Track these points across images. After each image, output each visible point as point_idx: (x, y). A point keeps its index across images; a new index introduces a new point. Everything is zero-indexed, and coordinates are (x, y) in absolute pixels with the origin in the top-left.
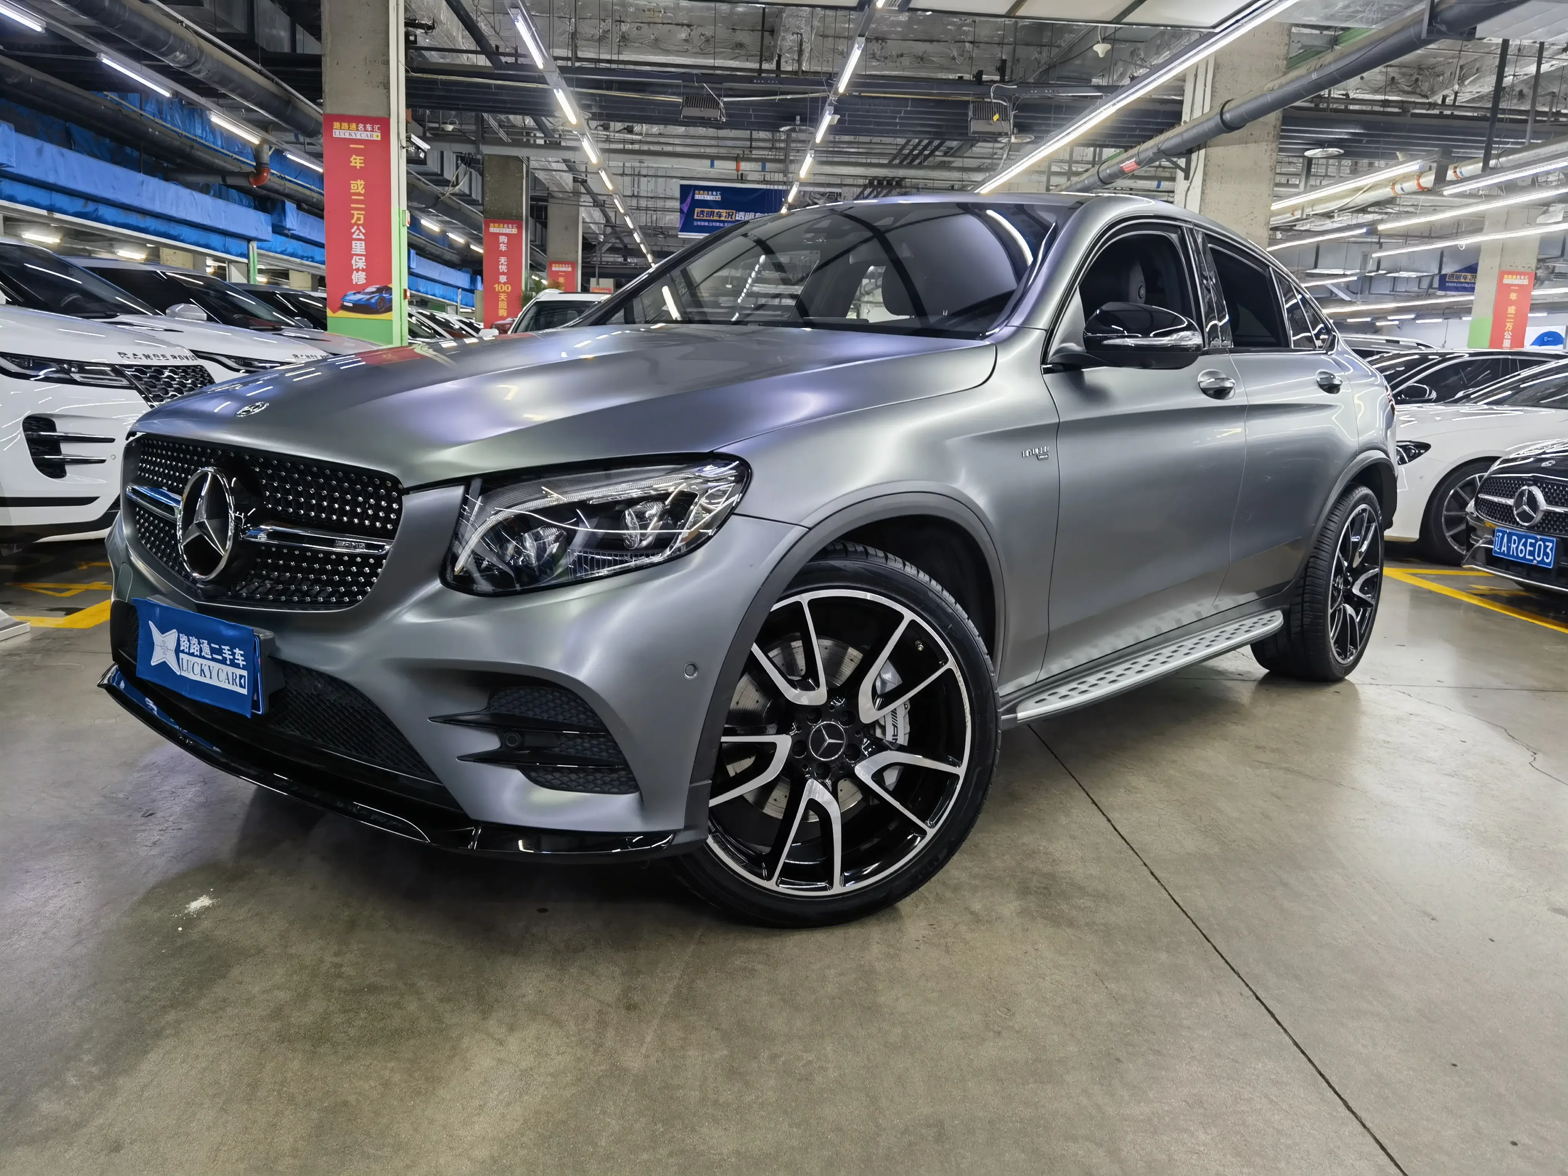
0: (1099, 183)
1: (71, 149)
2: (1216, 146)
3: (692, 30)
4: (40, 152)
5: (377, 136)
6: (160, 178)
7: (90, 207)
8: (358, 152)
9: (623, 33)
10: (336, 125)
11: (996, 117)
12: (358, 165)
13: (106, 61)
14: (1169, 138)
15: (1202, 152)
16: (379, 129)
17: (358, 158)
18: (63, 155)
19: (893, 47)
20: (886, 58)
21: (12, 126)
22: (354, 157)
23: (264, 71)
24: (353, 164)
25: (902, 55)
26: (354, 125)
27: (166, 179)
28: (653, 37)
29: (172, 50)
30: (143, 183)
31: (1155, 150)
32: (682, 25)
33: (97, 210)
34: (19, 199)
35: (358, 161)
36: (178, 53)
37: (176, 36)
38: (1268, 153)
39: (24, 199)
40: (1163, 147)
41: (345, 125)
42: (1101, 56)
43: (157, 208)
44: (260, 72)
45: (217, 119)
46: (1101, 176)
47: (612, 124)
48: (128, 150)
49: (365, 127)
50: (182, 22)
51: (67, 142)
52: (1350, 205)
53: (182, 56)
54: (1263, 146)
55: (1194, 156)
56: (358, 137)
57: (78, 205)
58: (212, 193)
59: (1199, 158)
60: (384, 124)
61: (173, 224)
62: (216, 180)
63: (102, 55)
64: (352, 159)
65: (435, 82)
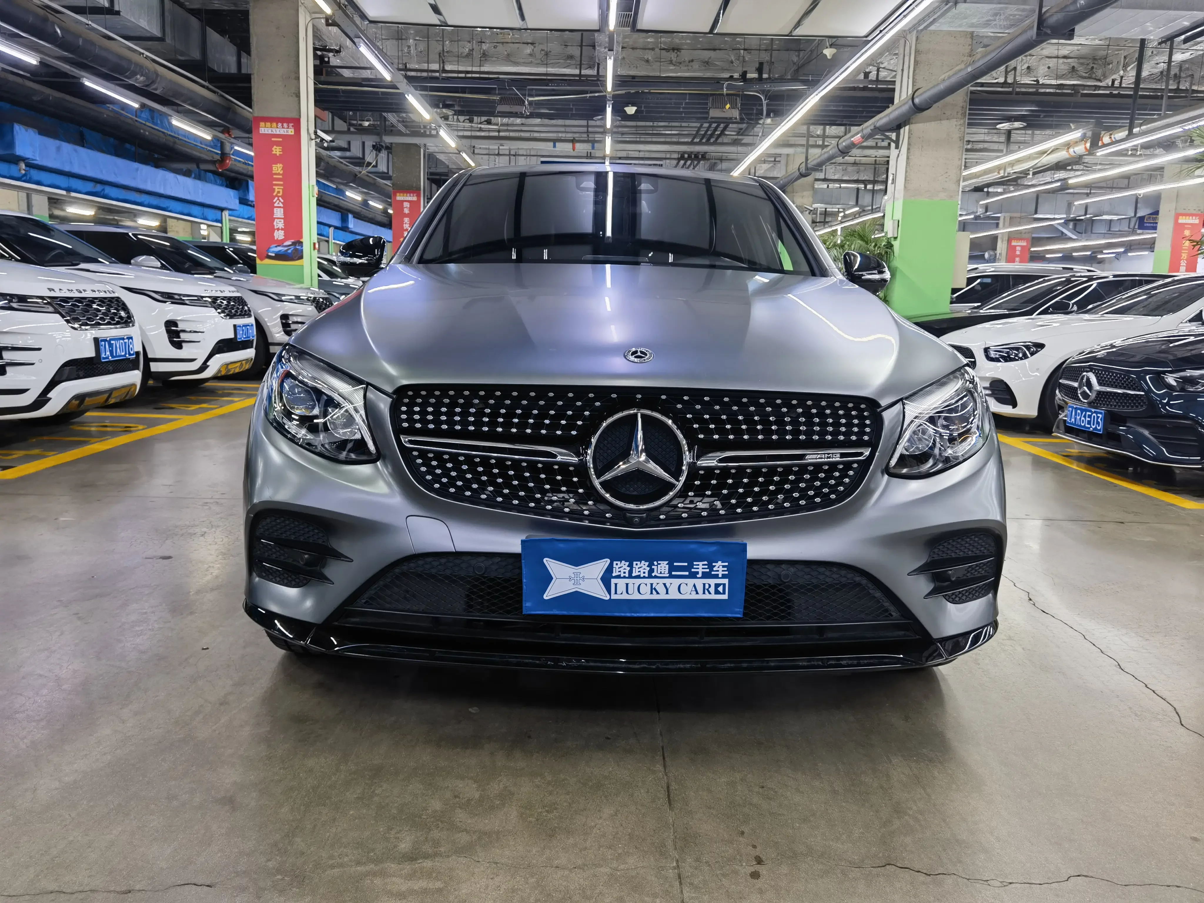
0: (839, 153)
1: (83, 146)
2: (915, 123)
3: (535, 47)
4: (58, 149)
5: (291, 132)
6: (152, 166)
7: (99, 188)
8: (277, 144)
9: (484, 51)
10: (262, 124)
11: (728, 106)
12: (278, 153)
13: (87, 83)
14: (882, 119)
15: (907, 127)
16: (293, 126)
17: (278, 148)
18: (76, 151)
19: (686, 55)
20: (680, 63)
21: (36, 131)
22: (275, 147)
23: (211, 87)
24: (274, 152)
25: (692, 61)
26: (274, 124)
27: (157, 166)
28: (506, 53)
29: (134, 74)
30: (137, 169)
31: (872, 127)
32: (528, 43)
33: (103, 190)
34: (45, 183)
35: (278, 150)
36: (138, 76)
37: (137, 64)
38: (958, 127)
39: (49, 183)
40: (878, 125)
41: (268, 124)
42: (829, 57)
43: (149, 187)
44: (207, 88)
45: (177, 122)
46: (840, 147)
47: (475, 118)
48: (127, 146)
49: (282, 125)
50: (143, 54)
51: (81, 141)
52: (1039, 165)
53: (142, 78)
54: (954, 122)
55: (902, 131)
56: (278, 133)
57: (90, 186)
58: (193, 176)
59: (905, 131)
60: (296, 123)
61: (163, 199)
62: (193, 166)
63: (84, 79)
64: (273, 149)
65: (337, 91)
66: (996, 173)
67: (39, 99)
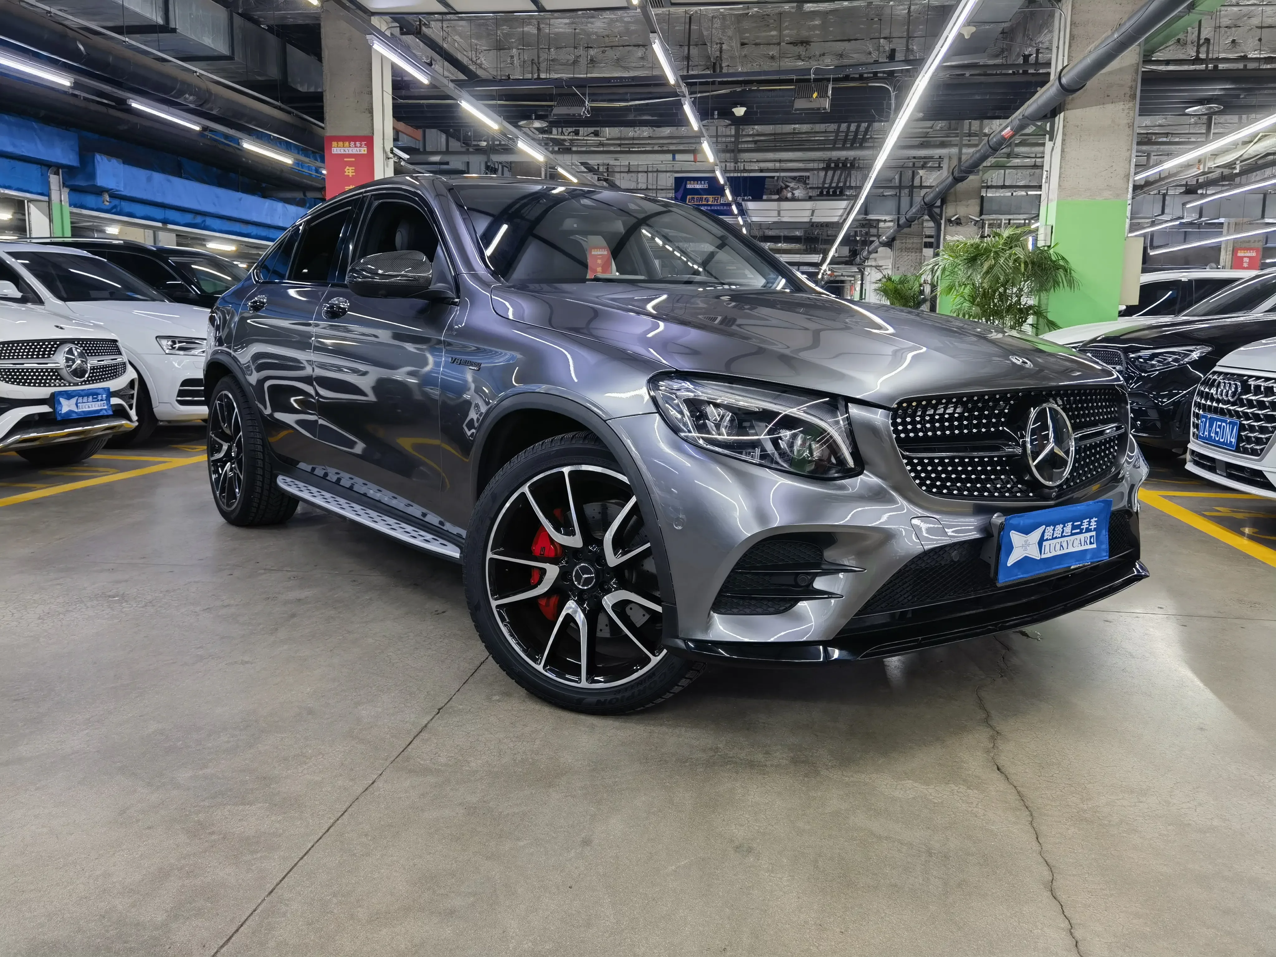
0: (990, 150)
1: (180, 176)
2: (1073, 109)
3: (646, 49)
4: (149, 179)
5: (364, 151)
6: (259, 196)
7: (199, 219)
8: (350, 164)
9: (591, 56)
10: (334, 144)
11: (815, 95)
12: (351, 174)
13: (135, 105)
14: (1031, 106)
15: (1062, 115)
16: (365, 145)
17: (350, 168)
18: (169, 181)
19: (816, 49)
20: (810, 58)
21: (121, 161)
22: (347, 168)
23: (283, 106)
24: (347, 174)
25: (824, 55)
26: (347, 144)
27: (264, 196)
28: (615, 57)
29: (181, 94)
30: (240, 199)
31: (1021, 117)
32: (639, 46)
33: (204, 221)
34: (137, 215)
35: (350, 171)
36: (187, 96)
37: (183, 83)
38: (1126, 111)
39: (142, 215)
40: (1026, 114)
41: (341, 143)
42: (966, 37)
43: (255, 218)
44: (280, 109)
45: (249, 146)
46: (990, 144)
47: (581, 129)
48: (232, 175)
49: (355, 144)
50: (196, 72)
51: (178, 171)
52: (1245, 156)
53: (191, 98)
54: (1120, 106)
55: (1057, 119)
56: (351, 152)
57: (189, 218)
59: (1060, 120)
60: (369, 141)
61: (272, 230)
62: (299, 195)
63: (131, 100)
64: (346, 170)
65: (421, 106)
66: (1196, 169)
67: (126, 127)
